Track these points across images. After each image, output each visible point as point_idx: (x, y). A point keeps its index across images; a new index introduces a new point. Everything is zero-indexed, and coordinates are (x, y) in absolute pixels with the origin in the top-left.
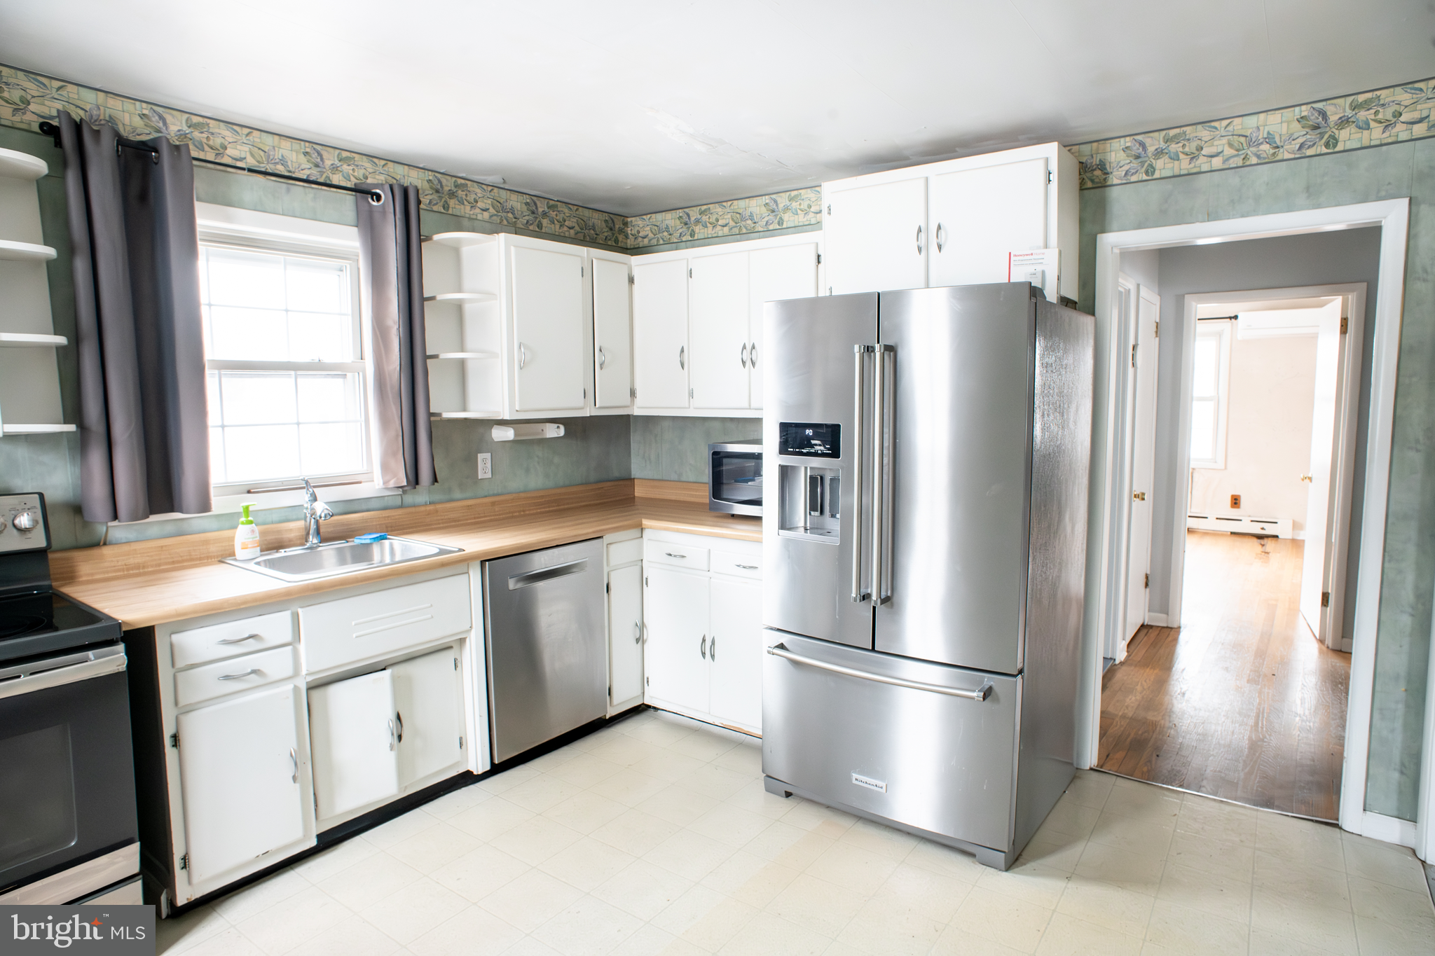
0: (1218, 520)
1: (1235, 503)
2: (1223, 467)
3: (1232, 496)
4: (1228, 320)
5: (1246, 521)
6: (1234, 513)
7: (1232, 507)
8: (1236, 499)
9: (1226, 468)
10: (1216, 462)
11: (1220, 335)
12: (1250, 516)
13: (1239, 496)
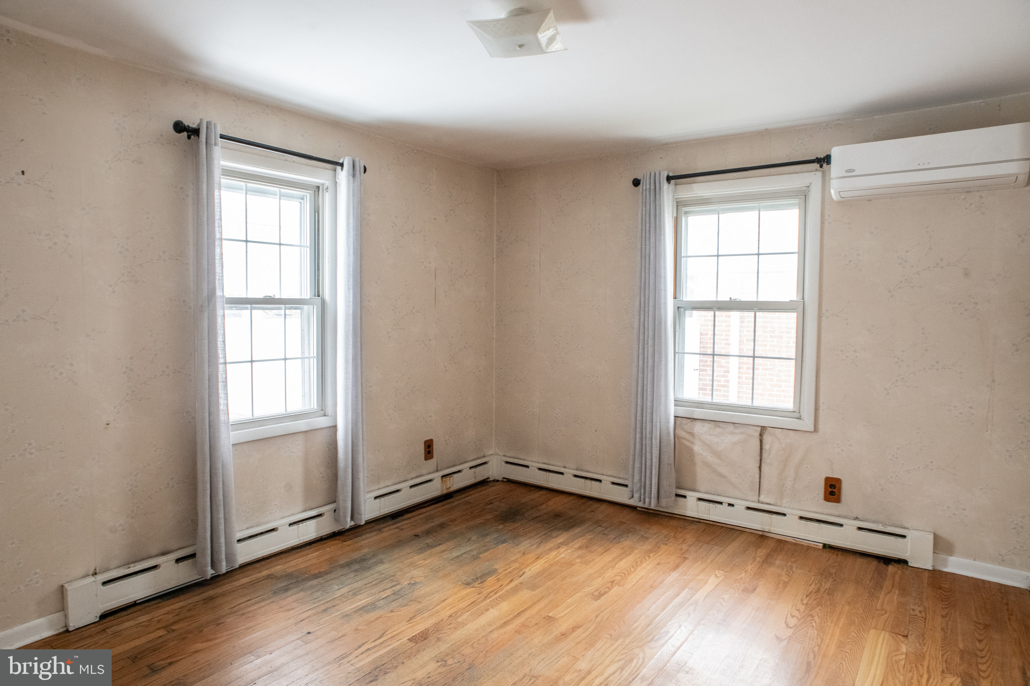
0: (803, 522)
1: (832, 493)
2: (811, 428)
3: (827, 479)
4: (816, 166)
5: (850, 526)
6: (828, 510)
7: (826, 499)
8: (833, 486)
9: (816, 430)
10: (799, 418)
11: (803, 195)
12: (856, 518)
13: (839, 481)
